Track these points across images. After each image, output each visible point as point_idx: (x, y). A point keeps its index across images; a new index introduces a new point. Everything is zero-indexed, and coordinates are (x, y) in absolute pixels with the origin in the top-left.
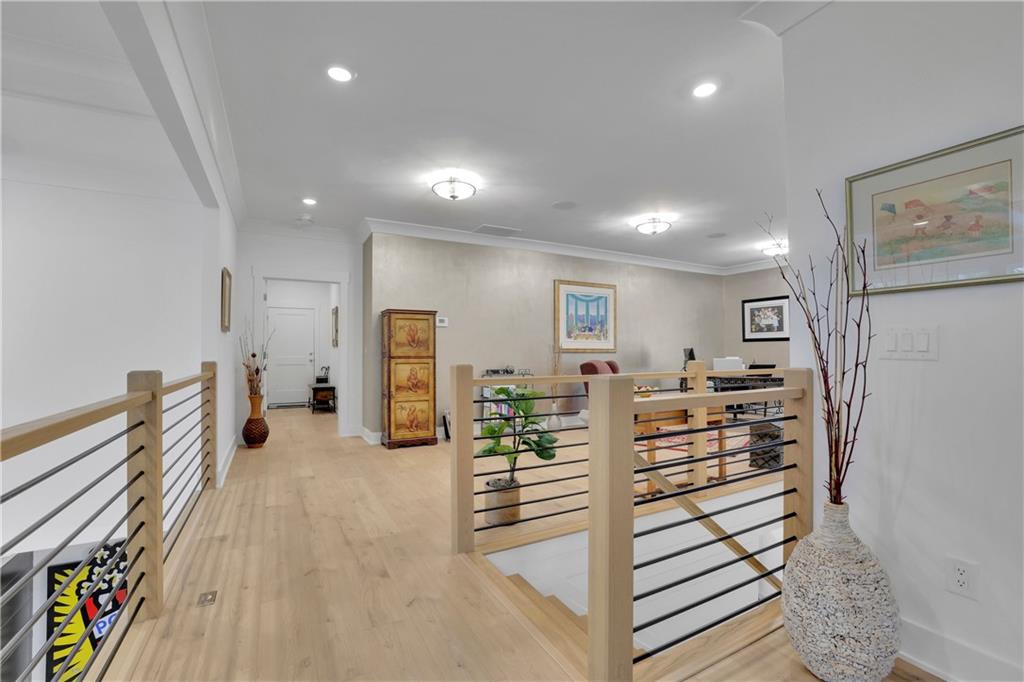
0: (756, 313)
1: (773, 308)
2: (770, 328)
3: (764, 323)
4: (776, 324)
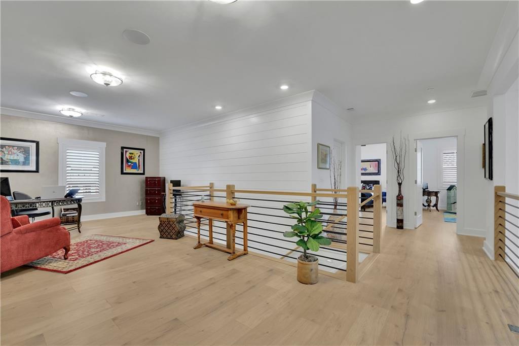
1: (19, 148)
3: (7, 157)
4: (21, 160)
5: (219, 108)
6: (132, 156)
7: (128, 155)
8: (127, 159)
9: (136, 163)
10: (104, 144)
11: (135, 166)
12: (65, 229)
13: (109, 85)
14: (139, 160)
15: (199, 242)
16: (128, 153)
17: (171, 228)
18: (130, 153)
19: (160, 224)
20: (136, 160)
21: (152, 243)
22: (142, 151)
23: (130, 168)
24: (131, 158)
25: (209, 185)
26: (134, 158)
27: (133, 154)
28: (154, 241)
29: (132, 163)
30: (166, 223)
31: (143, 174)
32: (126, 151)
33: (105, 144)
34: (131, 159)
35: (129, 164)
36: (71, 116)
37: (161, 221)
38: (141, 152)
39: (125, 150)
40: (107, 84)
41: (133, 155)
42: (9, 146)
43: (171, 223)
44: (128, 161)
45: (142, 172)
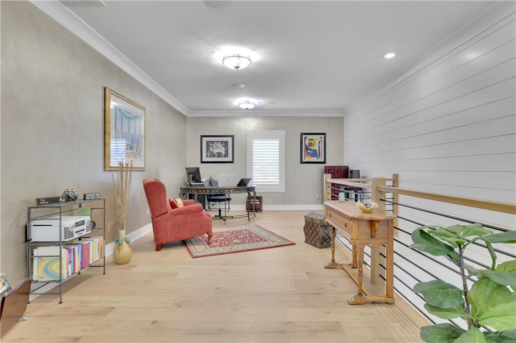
0: (211, 144)
1: (222, 142)
2: (219, 155)
3: (215, 151)
4: (223, 153)
5: (390, 56)
6: (311, 143)
7: (307, 142)
8: (306, 146)
9: (316, 150)
10: (283, 132)
11: (314, 154)
12: (209, 216)
13: (239, 67)
14: (319, 146)
15: (333, 260)
16: (307, 140)
17: (315, 232)
18: (310, 140)
19: (306, 225)
20: (316, 147)
21: (292, 246)
22: (323, 136)
23: (309, 156)
24: (310, 144)
25: (391, 178)
26: (313, 145)
27: (312, 140)
28: (295, 244)
29: (312, 150)
30: (311, 224)
31: (324, 163)
32: (305, 138)
33: (285, 131)
34: (311, 146)
35: (309, 151)
36: (247, 108)
37: (306, 221)
38: (321, 138)
39: (304, 136)
40: (237, 67)
41: (313, 142)
42: (216, 142)
43: (315, 226)
44: (307, 149)
45: (323, 160)
